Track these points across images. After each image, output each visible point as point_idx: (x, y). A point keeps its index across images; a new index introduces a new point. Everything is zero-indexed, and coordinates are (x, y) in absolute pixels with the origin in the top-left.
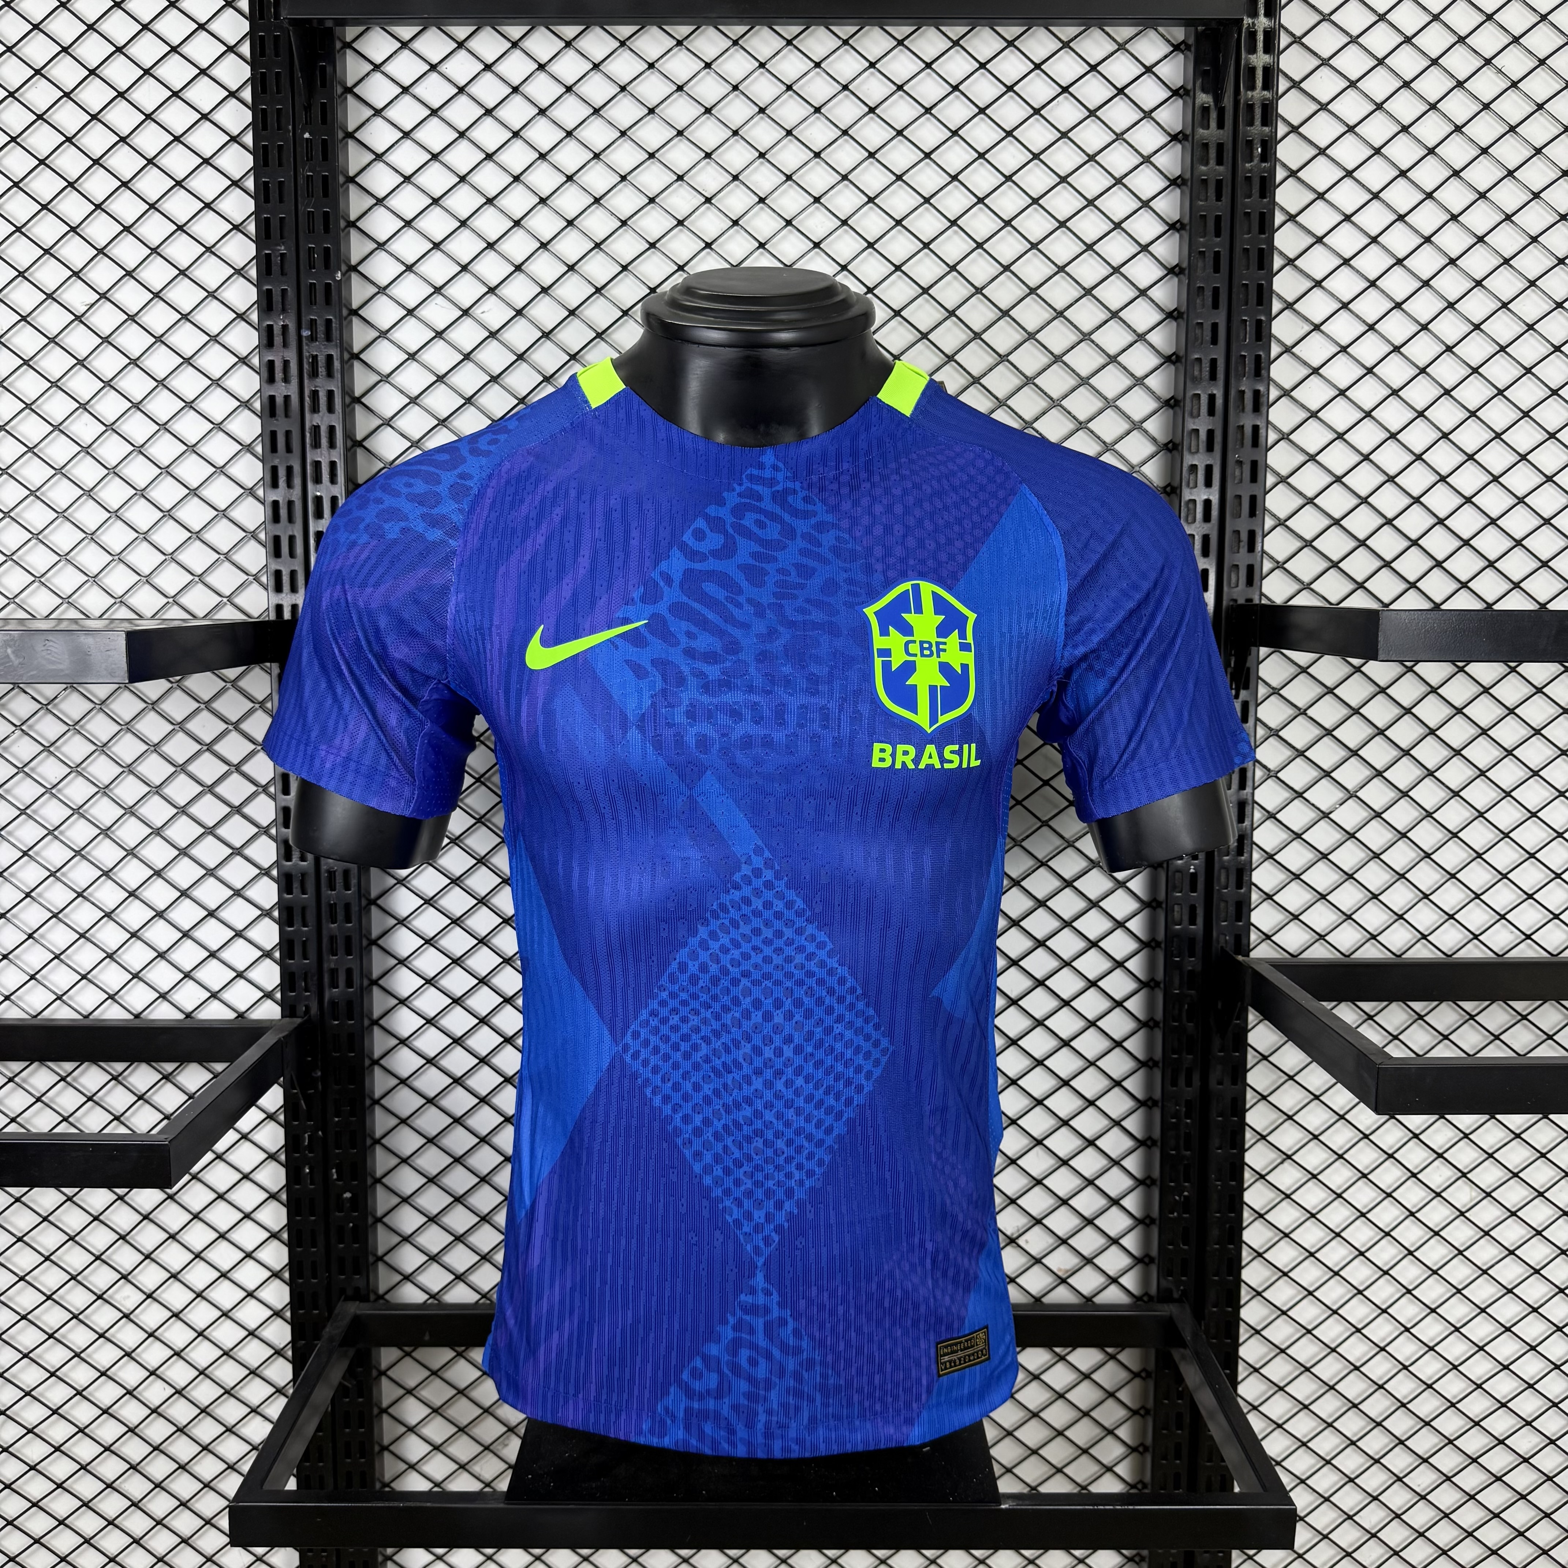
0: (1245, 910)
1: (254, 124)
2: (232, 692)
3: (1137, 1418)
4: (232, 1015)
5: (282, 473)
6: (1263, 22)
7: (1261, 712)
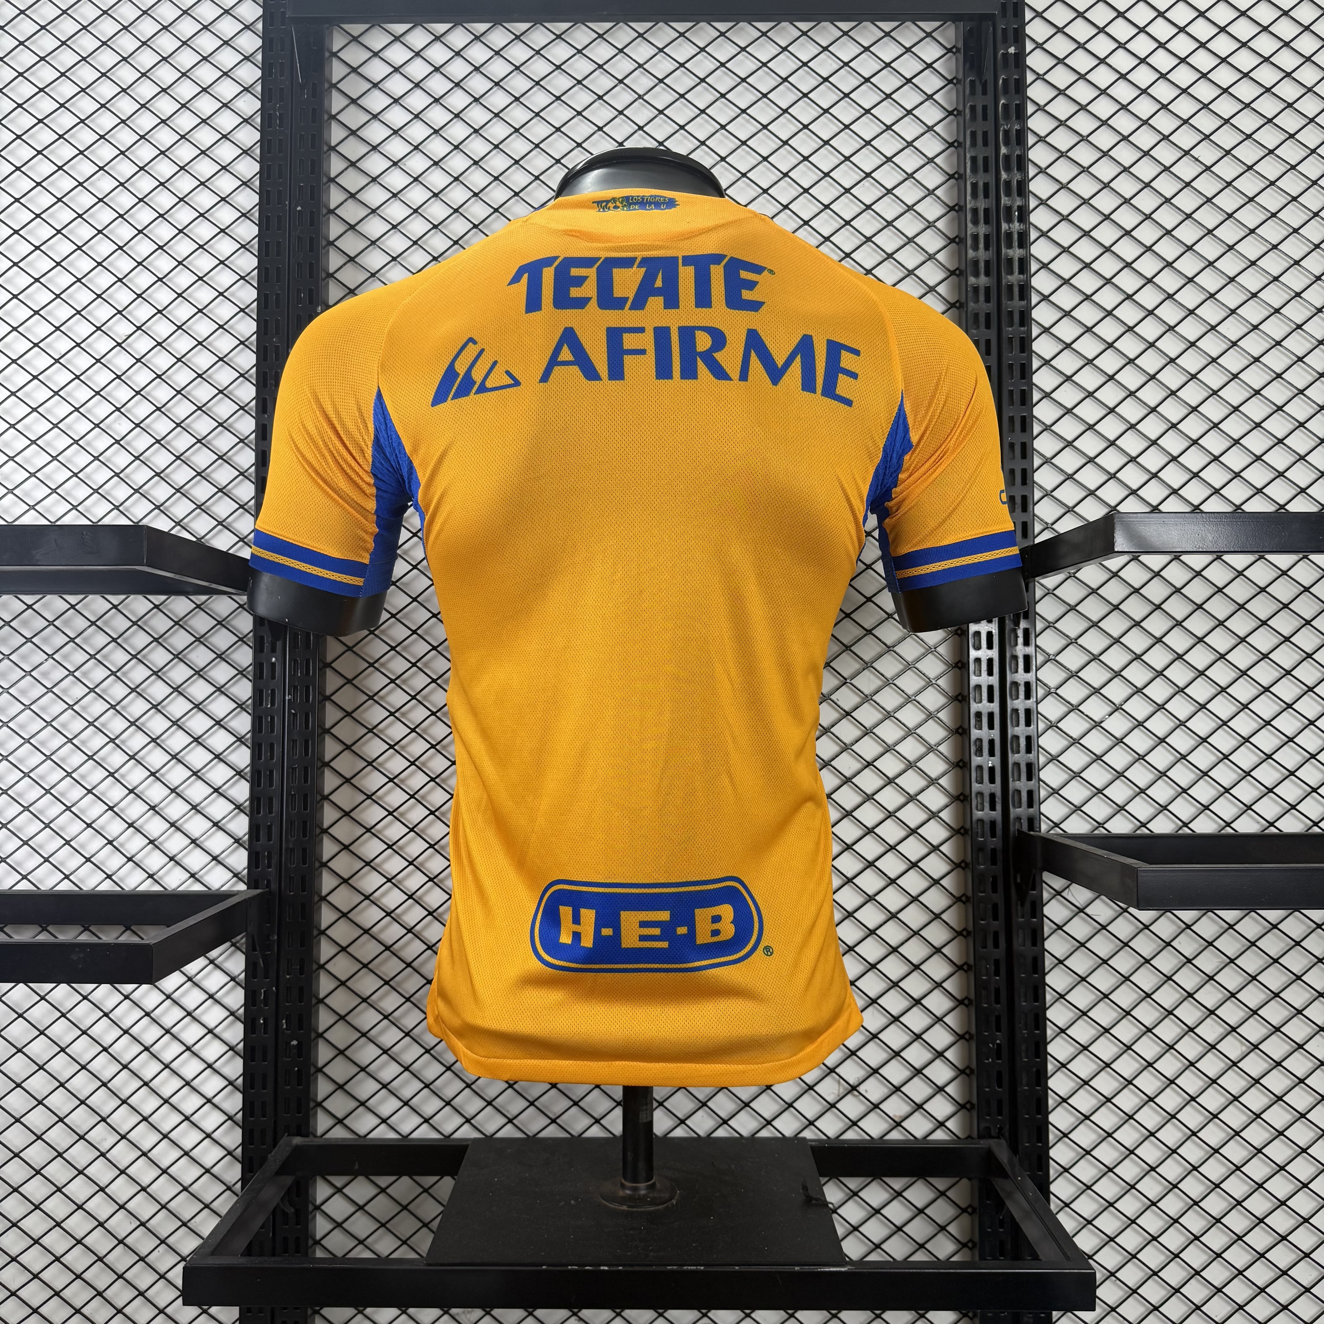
0: (1035, 801)
2: (222, 630)
4: (207, 890)
7: (1041, 641)
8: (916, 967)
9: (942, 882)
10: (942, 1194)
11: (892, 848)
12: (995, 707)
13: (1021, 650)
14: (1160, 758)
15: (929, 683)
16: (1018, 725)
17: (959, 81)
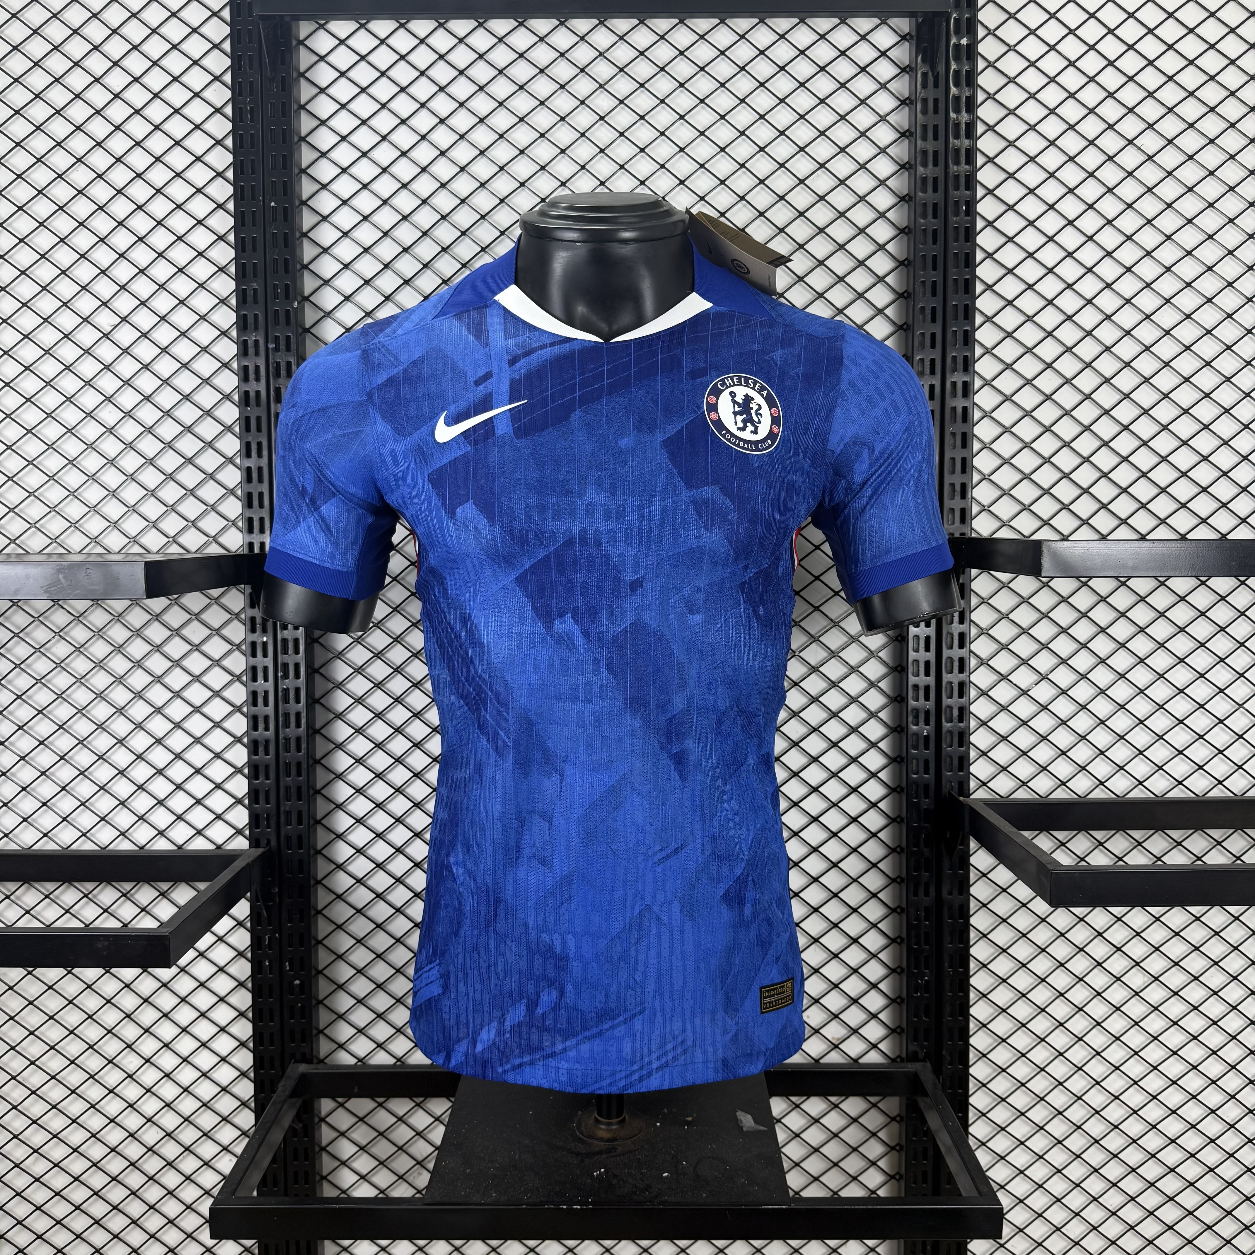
0: (965, 763)
1: (234, 195)
2: (215, 607)
3: (894, 1152)
4: (212, 847)
5: (254, 447)
6: (965, 117)
7: (974, 616)
8: (855, 910)
9: (879, 835)
10: (874, 1105)
11: (835, 805)
12: (931, 680)
13: (956, 628)
14: (1082, 723)
15: (872, 654)
16: (951, 697)
17: (911, 69)
